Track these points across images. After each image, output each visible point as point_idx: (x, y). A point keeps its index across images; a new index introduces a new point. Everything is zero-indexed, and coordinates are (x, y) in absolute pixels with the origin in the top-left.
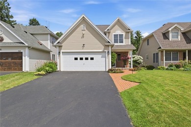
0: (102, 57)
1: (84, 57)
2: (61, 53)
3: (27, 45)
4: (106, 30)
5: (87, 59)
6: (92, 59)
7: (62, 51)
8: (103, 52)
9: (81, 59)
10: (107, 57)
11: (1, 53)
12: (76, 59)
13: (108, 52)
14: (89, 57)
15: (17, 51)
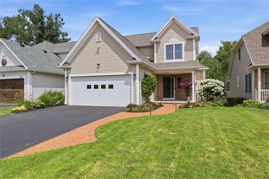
0: (125, 84)
1: (100, 83)
2: (69, 78)
3: (27, 68)
4: (152, 40)
5: (103, 87)
6: (111, 87)
7: (70, 75)
8: (127, 75)
9: (96, 87)
10: (132, 83)
11: (2, 80)
12: (89, 87)
13: (135, 75)
14: (107, 83)
15: (19, 77)
